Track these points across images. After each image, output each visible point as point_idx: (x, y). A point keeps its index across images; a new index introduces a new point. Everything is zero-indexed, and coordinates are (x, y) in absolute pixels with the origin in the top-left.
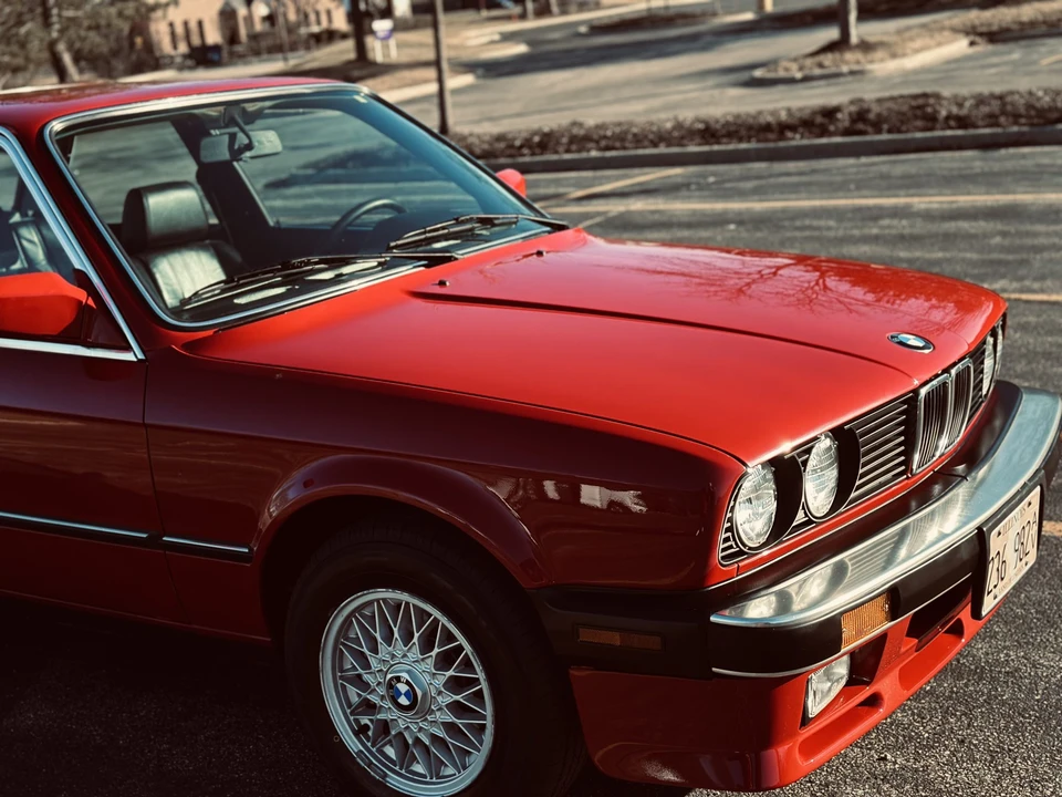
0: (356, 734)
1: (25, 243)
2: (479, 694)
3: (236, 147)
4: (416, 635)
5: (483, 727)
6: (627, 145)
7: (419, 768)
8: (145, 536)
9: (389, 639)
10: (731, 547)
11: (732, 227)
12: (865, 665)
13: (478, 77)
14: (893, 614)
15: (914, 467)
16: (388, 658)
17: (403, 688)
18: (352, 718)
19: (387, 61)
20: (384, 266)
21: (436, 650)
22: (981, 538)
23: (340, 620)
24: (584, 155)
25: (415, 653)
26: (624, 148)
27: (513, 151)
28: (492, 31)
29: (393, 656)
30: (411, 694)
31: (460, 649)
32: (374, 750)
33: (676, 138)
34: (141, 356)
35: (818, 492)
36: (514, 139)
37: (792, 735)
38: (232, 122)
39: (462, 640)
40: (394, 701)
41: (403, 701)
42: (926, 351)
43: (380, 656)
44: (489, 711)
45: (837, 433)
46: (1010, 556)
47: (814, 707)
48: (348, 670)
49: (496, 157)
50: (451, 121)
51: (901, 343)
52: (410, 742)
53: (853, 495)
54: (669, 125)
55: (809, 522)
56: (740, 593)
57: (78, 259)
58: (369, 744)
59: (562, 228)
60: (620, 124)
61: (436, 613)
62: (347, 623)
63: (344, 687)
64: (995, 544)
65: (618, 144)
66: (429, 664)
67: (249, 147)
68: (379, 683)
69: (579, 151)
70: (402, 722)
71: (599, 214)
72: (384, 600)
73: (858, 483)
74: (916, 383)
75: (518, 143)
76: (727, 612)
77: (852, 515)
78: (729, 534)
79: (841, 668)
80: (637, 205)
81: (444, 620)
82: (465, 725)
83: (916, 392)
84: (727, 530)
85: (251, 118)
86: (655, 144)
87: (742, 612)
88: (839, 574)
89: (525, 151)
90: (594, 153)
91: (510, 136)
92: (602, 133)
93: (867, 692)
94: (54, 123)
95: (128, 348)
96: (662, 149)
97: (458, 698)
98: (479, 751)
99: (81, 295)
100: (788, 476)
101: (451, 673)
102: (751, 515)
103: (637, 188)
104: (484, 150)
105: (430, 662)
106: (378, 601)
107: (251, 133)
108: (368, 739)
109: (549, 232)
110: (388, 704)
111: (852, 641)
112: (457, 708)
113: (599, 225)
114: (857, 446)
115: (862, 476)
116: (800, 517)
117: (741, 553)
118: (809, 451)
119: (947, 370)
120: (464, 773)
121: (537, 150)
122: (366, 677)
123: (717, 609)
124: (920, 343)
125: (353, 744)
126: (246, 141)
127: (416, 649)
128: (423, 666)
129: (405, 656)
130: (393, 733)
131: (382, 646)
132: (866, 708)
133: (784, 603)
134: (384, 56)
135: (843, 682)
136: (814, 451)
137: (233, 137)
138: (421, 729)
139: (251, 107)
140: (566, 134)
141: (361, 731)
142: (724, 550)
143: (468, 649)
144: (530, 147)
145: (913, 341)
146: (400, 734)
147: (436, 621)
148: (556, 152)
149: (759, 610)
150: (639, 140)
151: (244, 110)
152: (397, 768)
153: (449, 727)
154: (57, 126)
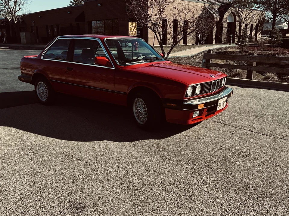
3: (126, 45)
10: (186, 95)
14: (205, 106)
15: (211, 92)
22: (217, 101)
34: (115, 68)
35: (198, 91)
37: (191, 119)
38: (126, 41)
42: (214, 78)
45: (201, 84)
46: (222, 105)
53: (202, 93)
56: (187, 101)
57: (107, 56)
64: (219, 102)
67: (128, 45)
74: (212, 80)
76: (185, 102)
79: (198, 112)
83: (212, 82)
84: (186, 93)
88: (199, 101)
93: (201, 117)
95: (113, 67)
99: (108, 60)
100: (194, 88)
102: (189, 92)
107: (128, 43)
111: (199, 108)
114: (203, 87)
115: (204, 91)
119: (216, 80)
132: (200, 119)
133: (192, 102)
135: (198, 114)
145: (212, 76)
149: (189, 103)
151: (128, 40)
154: (106, 39)
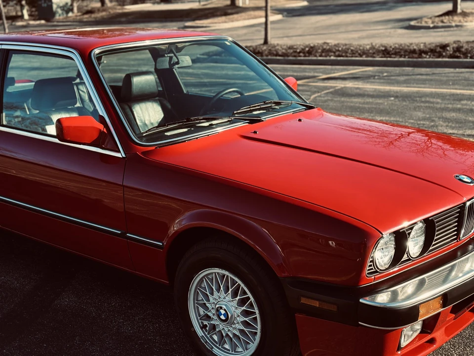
0: (202, 328)
1: (80, 92)
2: (255, 319)
3: (172, 63)
4: (230, 290)
5: (256, 333)
6: (348, 55)
7: (227, 346)
8: (120, 232)
9: (218, 290)
10: (372, 269)
11: (392, 99)
12: (429, 326)
13: (283, 16)
14: (444, 305)
15: (461, 237)
16: (217, 298)
17: (223, 312)
18: (200, 321)
19: (244, 6)
20: (231, 122)
21: (238, 298)
23: (198, 279)
24: (328, 58)
25: (229, 298)
26: (347, 57)
27: (295, 54)
29: (220, 298)
30: (226, 315)
31: (248, 298)
32: (208, 336)
33: (371, 53)
34: (124, 156)
35: (414, 246)
36: (297, 49)
37: (393, 354)
38: (171, 52)
39: (249, 295)
40: (219, 316)
41: (223, 317)
42: (472, 184)
43: (214, 296)
44: (259, 327)
45: (426, 221)
47: (404, 343)
48: (200, 301)
49: (288, 56)
50: (269, 38)
51: (460, 180)
52: (224, 335)
53: (431, 248)
54: (368, 47)
55: (409, 260)
56: (374, 290)
57: (102, 111)
58: (207, 333)
59: (311, 108)
60: (346, 45)
61: (239, 282)
62: (201, 281)
63: (198, 308)
65: (344, 54)
66: (235, 303)
67: (178, 63)
68: (213, 308)
69: (326, 56)
70: (221, 326)
72: (218, 273)
73: (433, 243)
74: (465, 199)
75: (298, 51)
76: (367, 298)
77: (429, 257)
78: (372, 263)
79: (418, 326)
80: (350, 84)
81: (242, 285)
82: (248, 331)
83: (465, 203)
84: (371, 262)
85: (179, 50)
86: (361, 56)
87: (374, 299)
88: (422, 283)
89: (301, 54)
90: (332, 58)
91: (295, 47)
92: (337, 48)
93: (429, 337)
94: (96, 50)
95: (119, 151)
96: (364, 58)
97: (246, 319)
98: (253, 343)
99: (101, 127)
100: (401, 238)
101: (244, 308)
102: (382, 255)
103: (351, 76)
104: (283, 53)
105: (236, 302)
106: (215, 273)
107: (179, 57)
108: (206, 331)
109: (306, 110)
110: (215, 317)
112: (246, 324)
114: (435, 227)
115: (436, 240)
116: (405, 257)
117: (376, 272)
118: (412, 229)
120: (246, 352)
121: (307, 55)
122: (208, 305)
123: (363, 296)
124: (469, 181)
125: (200, 333)
126: (177, 60)
127: (230, 296)
128: (232, 304)
129: (225, 298)
130: (217, 330)
131: (215, 293)
132: (428, 344)
134: (243, 3)
135: (419, 332)
136: (414, 228)
137: (171, 58)
138: (229, 330)
139: (180, 45)
140: (321, 48)
141: (203, 327)
142: (368, 270)
143: (252, 299)
144: (304, 53)
145: (466, 179)
146: (220, 331)
147: (239, 285)
148: (316, 56)
150: (353, 53)
151: (177, 46)
152: (218, 345)
153: (241, 331)
154: (97, 51)
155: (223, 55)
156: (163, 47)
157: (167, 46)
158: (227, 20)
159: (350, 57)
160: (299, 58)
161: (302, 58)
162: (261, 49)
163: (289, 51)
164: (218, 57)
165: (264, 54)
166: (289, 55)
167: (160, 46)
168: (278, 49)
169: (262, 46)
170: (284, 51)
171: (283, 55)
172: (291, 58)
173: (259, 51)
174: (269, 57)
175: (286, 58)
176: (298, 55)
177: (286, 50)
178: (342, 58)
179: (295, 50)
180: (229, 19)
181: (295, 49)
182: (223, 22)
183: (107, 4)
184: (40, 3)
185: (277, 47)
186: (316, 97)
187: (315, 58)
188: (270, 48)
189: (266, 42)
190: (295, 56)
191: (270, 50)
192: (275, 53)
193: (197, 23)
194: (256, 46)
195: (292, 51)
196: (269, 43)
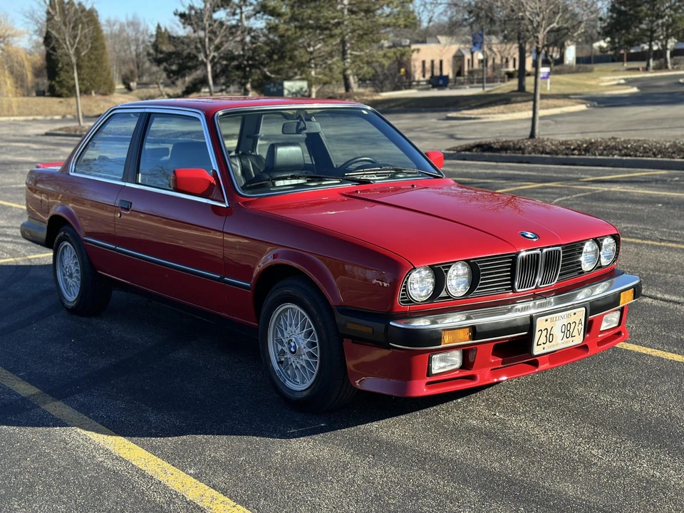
0: (278, 363)
3: (299, 128)
4: (299, 324)
5: (316, 362)
6: (638, 154)
7: (297, 379)
8: (219, 277)
10: (406, 298)
11: (660, 205)
14: (474, 338)
16: (290, 332)
17: (293, 344)
18: (278, 357)
21: (305, 330)
23: (277, 314)
24: (610, 157)
25: (298, 331)
26: (636, 156)
27: (567, 152)
28: (621, 78)
30: (295, 347)
31: (312, 331)
32: (284, 372)
33: (669, 152)
34: (227, 205)
36: (571, 145)
37: (421, 379)
38: (299, 117)
39: (313, 327)
40: (290, 350)
41: (293, 350)
42: (535, 240)
43: (287, 331)
44: (319, 356)
46: (558, 335)
47: (436, 369)
48: (278, 337)
49: (557, 154)
50: (537, 131)
51: (523, 235)
52: (294, 367)
54: (668, 144)
55: (449, 297)
56: (411, 316)
57: (215, 166)
58: (282, 369)
60: (639, 141)
62: (279, 316)
63: (277, 345)
65: (632, 153)
66: (302, 336)
68: (286, 342)
69: (608, 155)
70: (292, 359)
71: (590, 190)
73: (478, 287)
74: (515, 250)
75: (572, 147)
77: (476, 300)
78: (405, 293)
80: (617, 188)
82: (312, 361)
83: (517, 254)
84: (403, 291)
85: (308, 116)
86: (655, 155)
89: (576, 152)
90: (616, 157)
91: (569, 143)
92: (625, 145)
93: (470, 373)
94: (220, 111)
95: (224, 202)
96: (659, 158)
97: (310, 350)
98: (315, 372)
99: (212, 180)
101: (309, 340)
103: (627, 179)
104: (552, 149)
106: (289, 308)
107: (306, 123)
108: (282, 366)
110: (288, 351)
111: (448, 343)
112: (310, 354)
113: (585, 197)
114: (479, 271)
115: (481, 284)
116: (443, 294)
117: (410, 302)
118: (448, 267)
119: (541, 249)
121: (583, 153)
122: (283, 340)
123: (394, 319)
124: (532, 236)
125: (276, 367)
126: (304, 126)
129: (295, 331)
130: (290, 364)
131: (288, 328)
136: (453, 268)
138: (298, 362)
140: (604, 145)
141: (280, 363)
142: (401, 298)
144: (580, 150)
145: (529, 235)
146: (292, 364)
147: (306, 319)
148: (595, 155)
150: (646, 152)
151: (307, 113)
152: (290, 379)
153: (307, 362)
155: (474, 150)
156: (290, 112)
157: (295, 111)
158: (505, 110)
159: (639, 156)
160: (572, 157)
161: (576, 157)
162: (524, 145)
163: (560, 147)
164: (467, 153)
165: (526, 151)
166: (559, 152)
167: (287, 111)
168: (546, 145)
169: (526, 141)
170: (553, 147)
171: (552, 152)
172: (560, 156)
173: (520, 147)
174: (533, 155)
175: (555, 156)
176: (571, 153)
177: (556, 146)
178: (629, 158)
179: (567, 146)
180: (508, 109)
181: (568, 144)
182: (499, 113)
183: (352, 89)
184: (268, 86)
185: (546, 143)
186: (560, 201)
187: (593, 157)
188: (535, 144)
189: (532, 135)
190: (566, 154)
191: (536, 146)
192: (541, 149)
193: (464, 114)
194: (519, 141)
195: (564, 147)
196: (537, 137)
